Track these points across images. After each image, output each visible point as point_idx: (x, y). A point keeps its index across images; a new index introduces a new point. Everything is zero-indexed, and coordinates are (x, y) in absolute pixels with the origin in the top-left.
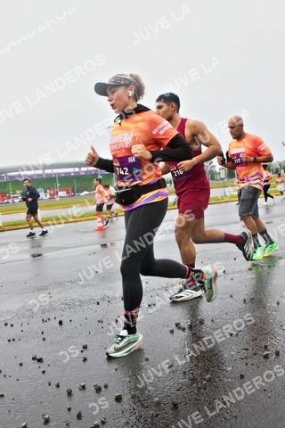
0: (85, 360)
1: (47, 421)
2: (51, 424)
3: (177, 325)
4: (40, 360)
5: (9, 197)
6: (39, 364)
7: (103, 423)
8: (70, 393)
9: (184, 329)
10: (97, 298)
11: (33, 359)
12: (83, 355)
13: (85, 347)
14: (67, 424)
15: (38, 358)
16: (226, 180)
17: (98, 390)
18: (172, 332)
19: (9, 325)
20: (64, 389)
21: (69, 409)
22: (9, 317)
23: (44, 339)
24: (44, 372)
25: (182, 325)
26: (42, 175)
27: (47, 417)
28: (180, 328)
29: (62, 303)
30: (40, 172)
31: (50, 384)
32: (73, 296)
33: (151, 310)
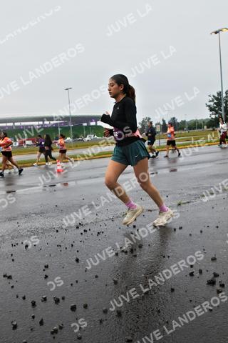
0: (46, 277)
1: (15, 327)
2: (19, 329)
4: (10, 277)
6: (9, 280)
7: (61, 328)
8: (34, 304)
9: (126, 252)
10: (57, 227)
11: (4, 276)
12: (45, 273)
13: (46, 267)
14: (32, 329)
15: (8, 275)
16: (161, 133)
17: (57, 301)
18: (117, 254)
20: (29, 301)
21: (33, 317)
23: (13, 260)
24: (12, 287)
26: (12, 127)
27: (15, 323)
28: (123, 251)
29: (28, 231)
30: (11, 124)
31: (17, 297)
32: (38, 225)
33: (100, 237)
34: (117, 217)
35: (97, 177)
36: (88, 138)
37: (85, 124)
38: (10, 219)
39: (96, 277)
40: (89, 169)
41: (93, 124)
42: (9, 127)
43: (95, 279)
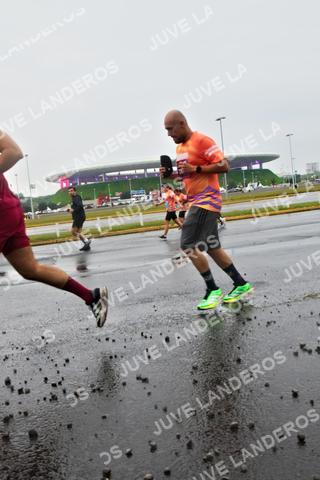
0: (196, 382)
1: (154, 449)
2: (159, 452)
3: (302, 346)
4: (145, 380)
5: (108, 200)
6: (144, 385)
7: (217, 454)
9: (310, 352)
11: (138, 378)
12: (194, 377)
13: (195, 368)
14: (176, 454)
15: (143, 377)
17: (211, 417)
18: (296, 354)
19: (110, 340)
21: (178, 437)
22: (110, 332)
24: (149, 394)
25: (308, 347)
26: (143, 175)
27: (153, 443)
28: (305, 350)
29: (169, 318)
30: (142, 171)
31: (156, 408)
32: (181, 310)
33: (270, 329)
34: (296, 300)
35: (265, 243)
36: (249, 188)
37: (245, 168)
38: (143, 301)
39: (267, 385)
40: (251, 231)
41: (256, 167)
42: (139, 175)
43: (263, 389)
